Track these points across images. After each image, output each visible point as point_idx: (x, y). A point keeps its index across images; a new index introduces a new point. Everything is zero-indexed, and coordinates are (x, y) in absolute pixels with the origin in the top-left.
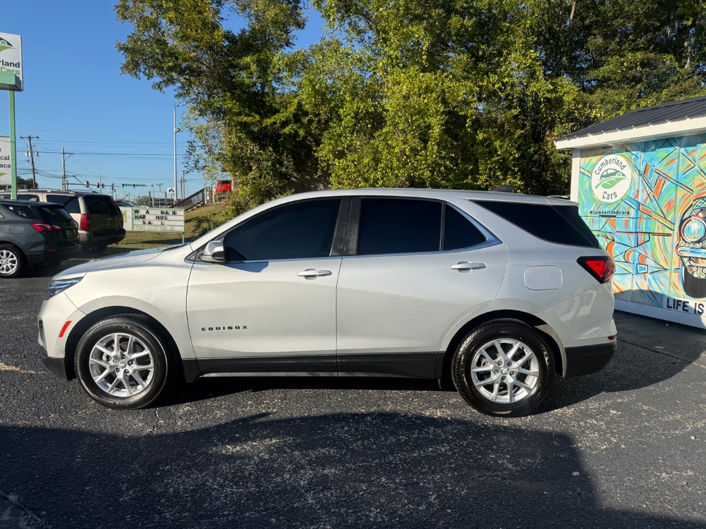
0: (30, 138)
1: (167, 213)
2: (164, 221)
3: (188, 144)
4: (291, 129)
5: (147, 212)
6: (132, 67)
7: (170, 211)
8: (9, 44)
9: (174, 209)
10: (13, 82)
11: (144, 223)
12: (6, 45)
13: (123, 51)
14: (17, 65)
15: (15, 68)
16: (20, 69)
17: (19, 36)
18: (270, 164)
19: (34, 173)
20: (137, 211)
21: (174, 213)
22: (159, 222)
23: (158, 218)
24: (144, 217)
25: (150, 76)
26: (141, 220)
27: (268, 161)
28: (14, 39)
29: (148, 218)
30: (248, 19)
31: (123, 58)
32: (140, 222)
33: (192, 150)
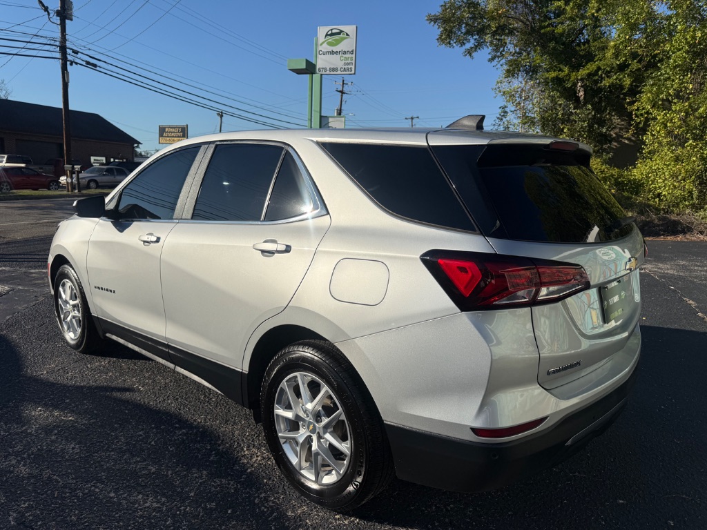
0: (412, 118)
3: (500, 110)
4: (617, 78)
6: (448, 36)
8: (347, 35)
10: (303, 66)
13: (432, 23)
14: (351, 52)
15: (350, 55)
16: (354, 56)
17: (355, 26)
18: (585, 124)
25: (462, 43)
27: (584, 121)
28: (352, 30)
31: (436, 30)
33: (503, 116)
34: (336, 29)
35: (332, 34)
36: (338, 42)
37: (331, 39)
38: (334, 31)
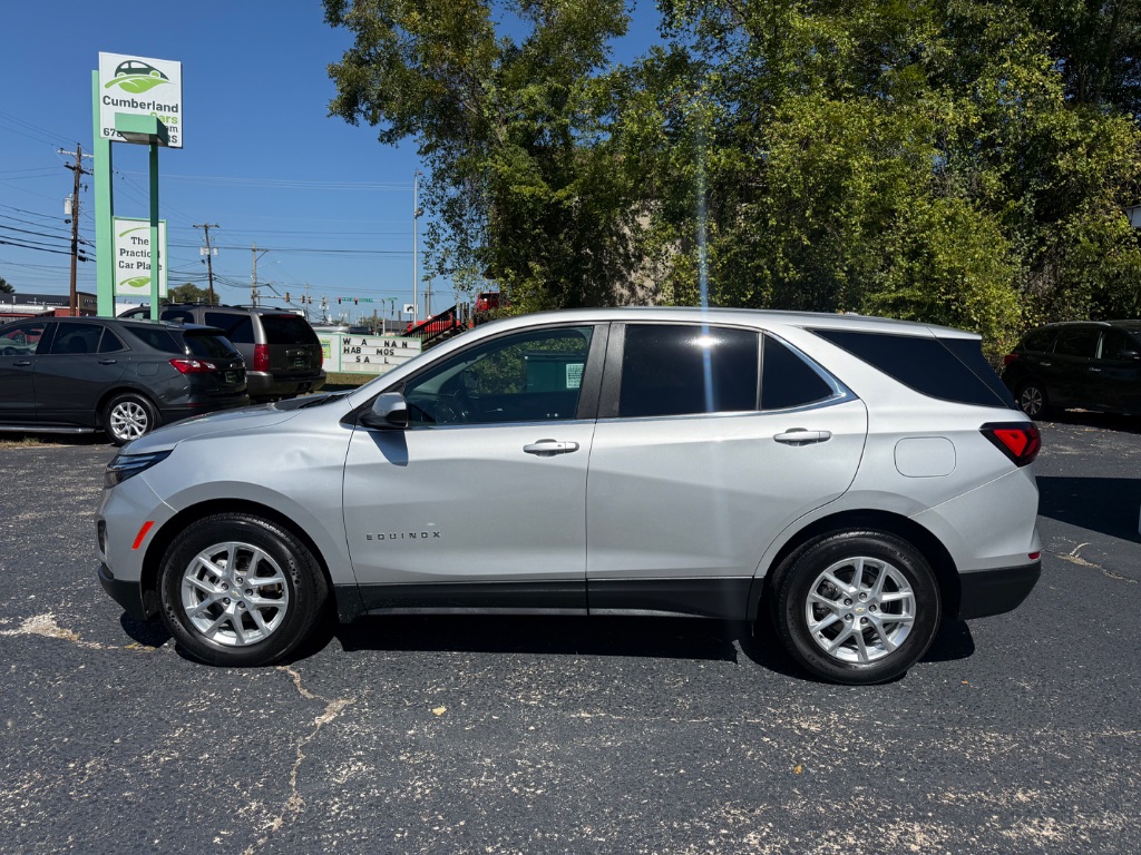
0: (206, 227)
1: (394, 344)
2: (390, 359)
5: (364, 342)
7: (399, 343)
8: (163, 76)
9: (405, 340)
11: (359, 361)
12: (159, 78)
14: (174, 109)
15: (171, 114)
16: (179, 115)
17: (179, 63)
19: (211, 280)
20: (347, 342)
21: (405, 345)
22: (381, 359)
23: (379, 352)
24: (358, 350)
25: (374, 121)
26: (354, 356)
28: (172, 68)
29: (365, 351)
30: (533, 23)
32: (352, 357)
33: (434, 239)
34: (140, 61)
35: (130, 71)
36: (143, 88)
37: (129, 79)
38: (134, 65)
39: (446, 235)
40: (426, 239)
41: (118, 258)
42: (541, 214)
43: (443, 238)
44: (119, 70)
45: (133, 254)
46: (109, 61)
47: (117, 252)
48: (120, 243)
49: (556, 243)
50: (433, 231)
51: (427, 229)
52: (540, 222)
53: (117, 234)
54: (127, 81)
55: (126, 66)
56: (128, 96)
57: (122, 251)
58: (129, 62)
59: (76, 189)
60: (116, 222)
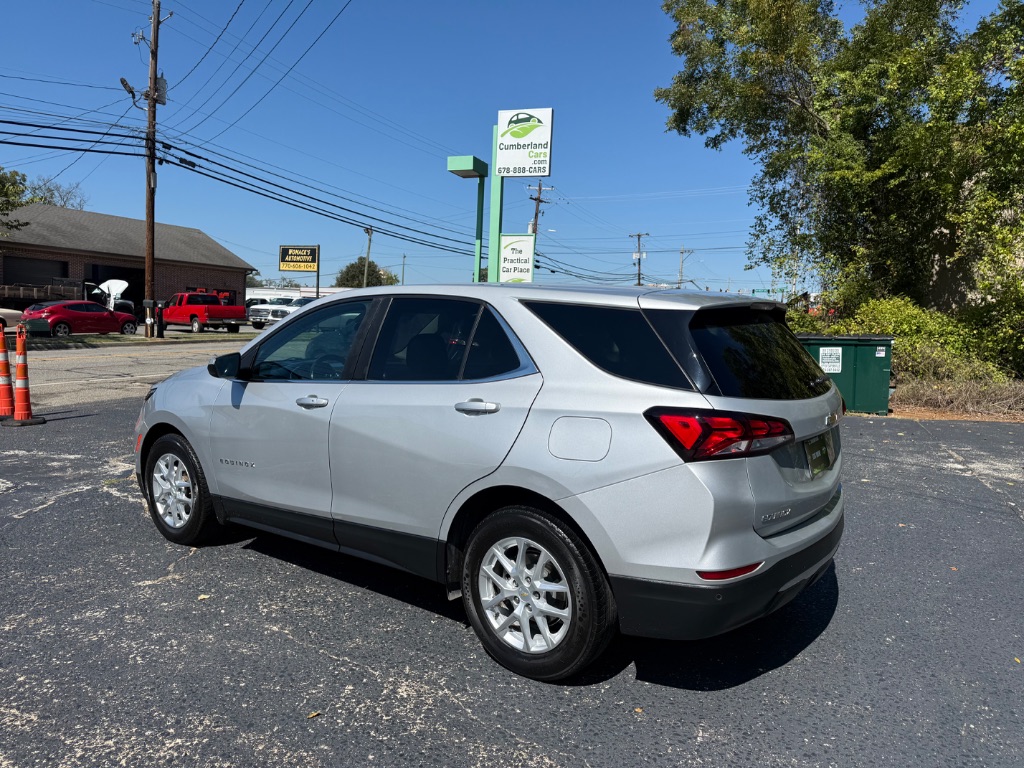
0: (639, 236)
8: (539, 121)
10: (469, 166)
12: (537, 123)
14: (545, 146)
15: (543, 150)
16: (548, 150)
17: (550, 109)
28: (544, 114)
33: (760, 231)
34: (523, 113)
35: (518, 121)
36: (526, 132)
37: (516, 128)
38: (521, 117)
39: (773, 226)
40: (753, 231)
41: (502, 265)
42: (868, 196)
43: (768, 230)
44: (511, 122)
45: (512, 261)
46: (505, 116)
47: (502, 260)
48: (506, 253)
49: (885, 224)
50: (760, 224)
51: (754, 222)
52: (867, 205)
53: (503, 245)
54: (515, 129)
55: (515, 118)
56: (514, 141)
57: (505, 259)
58: (517, 115)
59: (536, 215)
60: (503, 238)
